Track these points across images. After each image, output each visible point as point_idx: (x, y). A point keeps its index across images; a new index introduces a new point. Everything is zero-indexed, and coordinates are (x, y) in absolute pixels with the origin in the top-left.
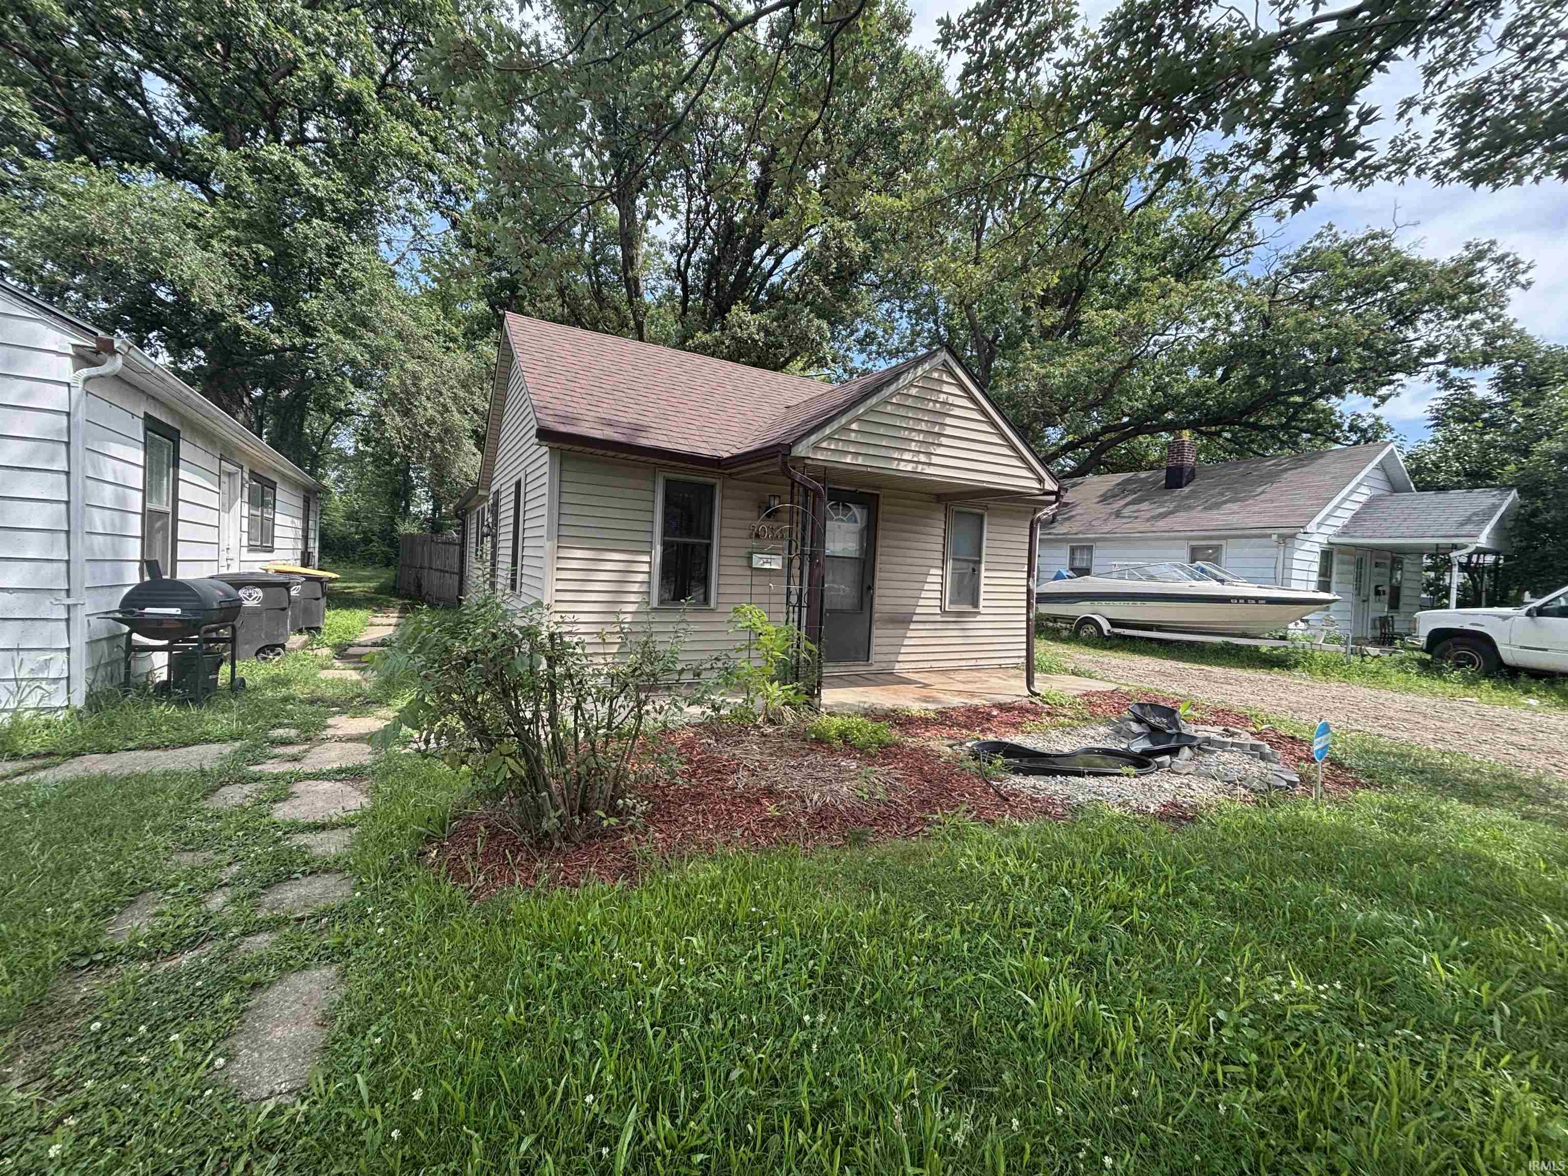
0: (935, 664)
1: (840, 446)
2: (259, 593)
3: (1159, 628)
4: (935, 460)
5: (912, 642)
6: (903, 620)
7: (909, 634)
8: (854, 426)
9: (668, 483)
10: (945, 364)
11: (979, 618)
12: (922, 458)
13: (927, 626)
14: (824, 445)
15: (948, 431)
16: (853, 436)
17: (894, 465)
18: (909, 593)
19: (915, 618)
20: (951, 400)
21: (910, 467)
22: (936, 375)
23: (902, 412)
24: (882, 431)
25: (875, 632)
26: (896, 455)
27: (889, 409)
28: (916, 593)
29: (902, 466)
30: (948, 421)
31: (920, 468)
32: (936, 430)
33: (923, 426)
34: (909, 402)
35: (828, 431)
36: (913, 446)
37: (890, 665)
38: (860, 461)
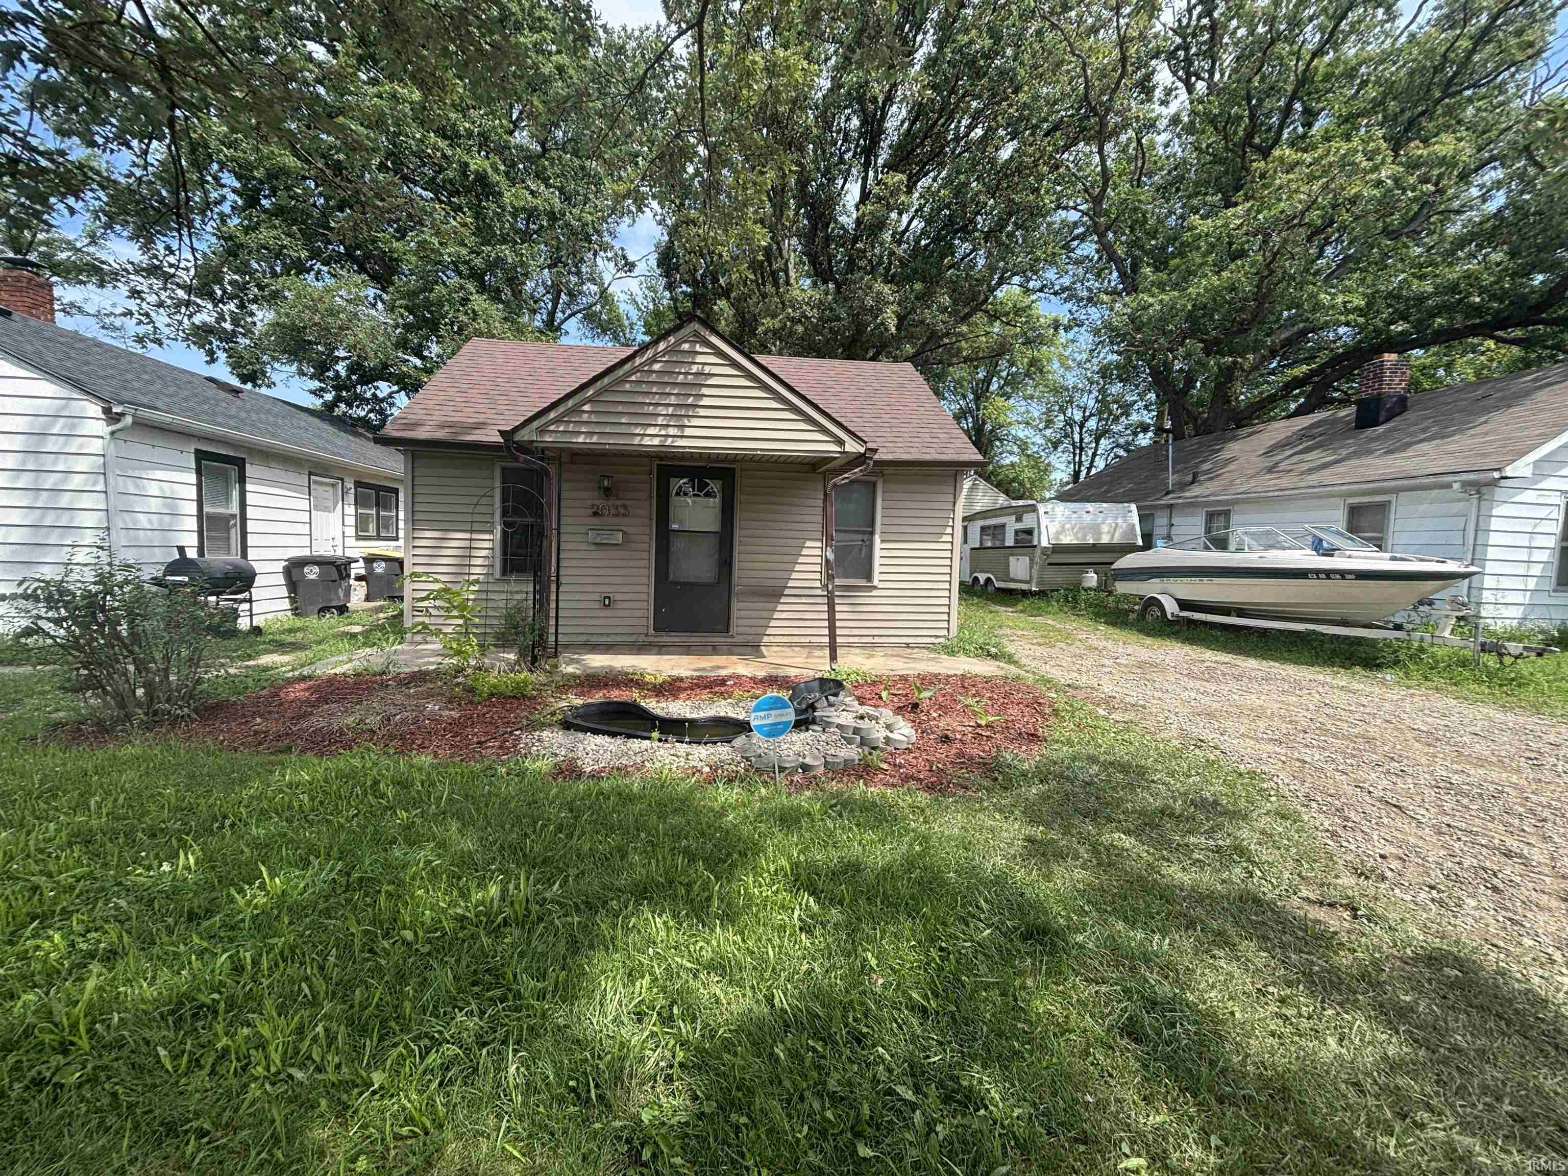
0: (814, 639)
1: (571, 427)
2: (316, 569)
3: (1241, 612)
4: (688, 432)
5: (784, 615)
6: (775, 594)
7: (780, 608)
8: (586, 408)
9: (504, 469)
10: (696, 334)
11: (875, 593)
12: (672, 431)
13: (804, 600)
14: (552, 428)
15: (705, 402)
16: (585, 417)
17: (636, 441)
18: (782, 566)
19: (787, 592)
20: (707, 369)
21: (656, 441)
22: (686, 346)
23: (644, 388)
24: (620, 409)
25: (735, 605)
26: (637, 431)
27: (627, 386)
28: (789, 566)
29: (647, 441)
30: (705, 391)
31: (669, 441)
32: (690, 400)
33: (673, 400)
34: (653, 378)
35: (552, 415)
36: (660, 420)
37: (757, 638)
38: (595, 439)
